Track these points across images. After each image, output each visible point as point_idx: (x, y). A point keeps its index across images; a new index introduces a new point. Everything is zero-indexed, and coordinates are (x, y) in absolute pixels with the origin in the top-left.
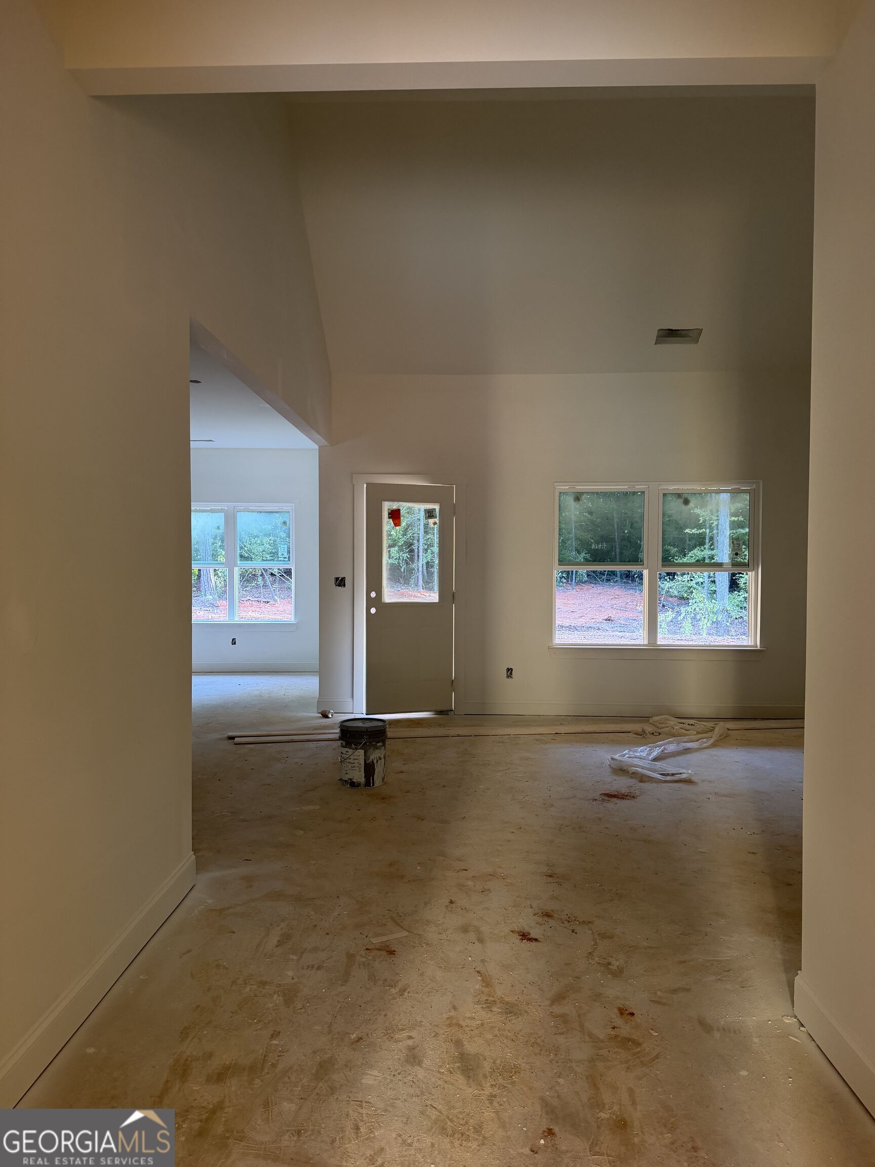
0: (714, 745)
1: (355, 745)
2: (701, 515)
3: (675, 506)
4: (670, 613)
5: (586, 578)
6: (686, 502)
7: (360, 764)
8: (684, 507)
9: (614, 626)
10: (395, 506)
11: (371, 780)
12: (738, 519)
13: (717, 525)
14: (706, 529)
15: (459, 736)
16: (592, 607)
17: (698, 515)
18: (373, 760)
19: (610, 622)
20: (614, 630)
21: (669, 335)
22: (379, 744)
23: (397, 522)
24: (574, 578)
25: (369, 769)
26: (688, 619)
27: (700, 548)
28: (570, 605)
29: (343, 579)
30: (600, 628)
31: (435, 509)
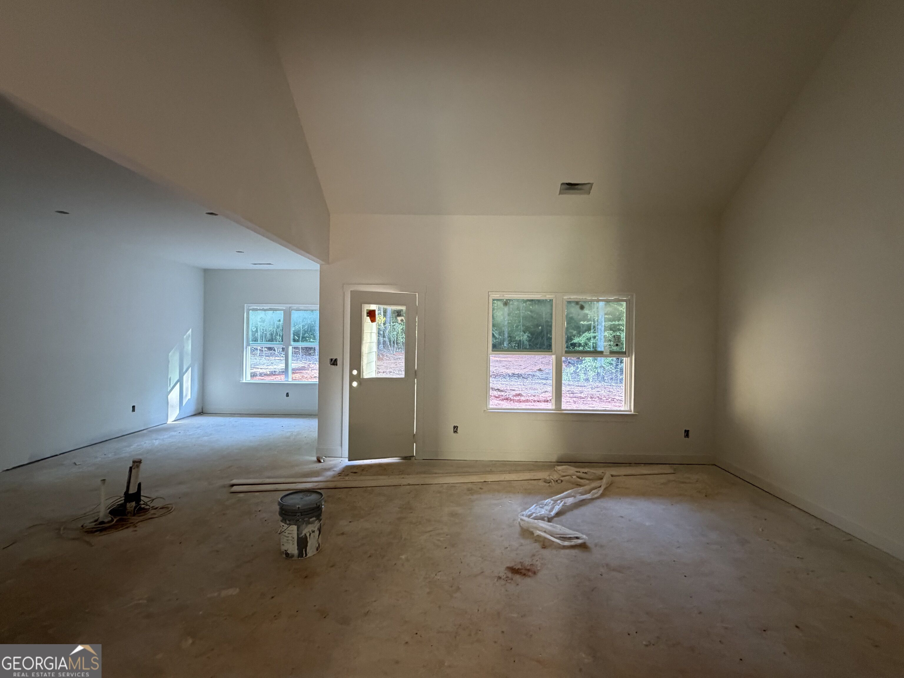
0: (602, 496)
1: (289, 521)
2: (589, 314)
3: (575, 310)
4: (572, 368)
5: (528, 347)
6: (582, 308)
7: (293, 538)
8: (580, 311)
9: (542, 373)
10: (373, 307)
11: (304, 552)
12: (609, 317)
13: (598, 320)
14: (591, 322)
15: (409, 485)
16: (531, 362)
17: (587, 314)
18: (305, 534)
19: (540, 371)
20: (542, 376)
21: (571, 187)
22: (311, 520)
23: (373, 319)
24: (522, 347)
25: (302, 543)
26: (582, 371)
27: (589, 332)
28: (519, 362)
29: (336, 360)
30: (535, 375)
31: (402, 310)
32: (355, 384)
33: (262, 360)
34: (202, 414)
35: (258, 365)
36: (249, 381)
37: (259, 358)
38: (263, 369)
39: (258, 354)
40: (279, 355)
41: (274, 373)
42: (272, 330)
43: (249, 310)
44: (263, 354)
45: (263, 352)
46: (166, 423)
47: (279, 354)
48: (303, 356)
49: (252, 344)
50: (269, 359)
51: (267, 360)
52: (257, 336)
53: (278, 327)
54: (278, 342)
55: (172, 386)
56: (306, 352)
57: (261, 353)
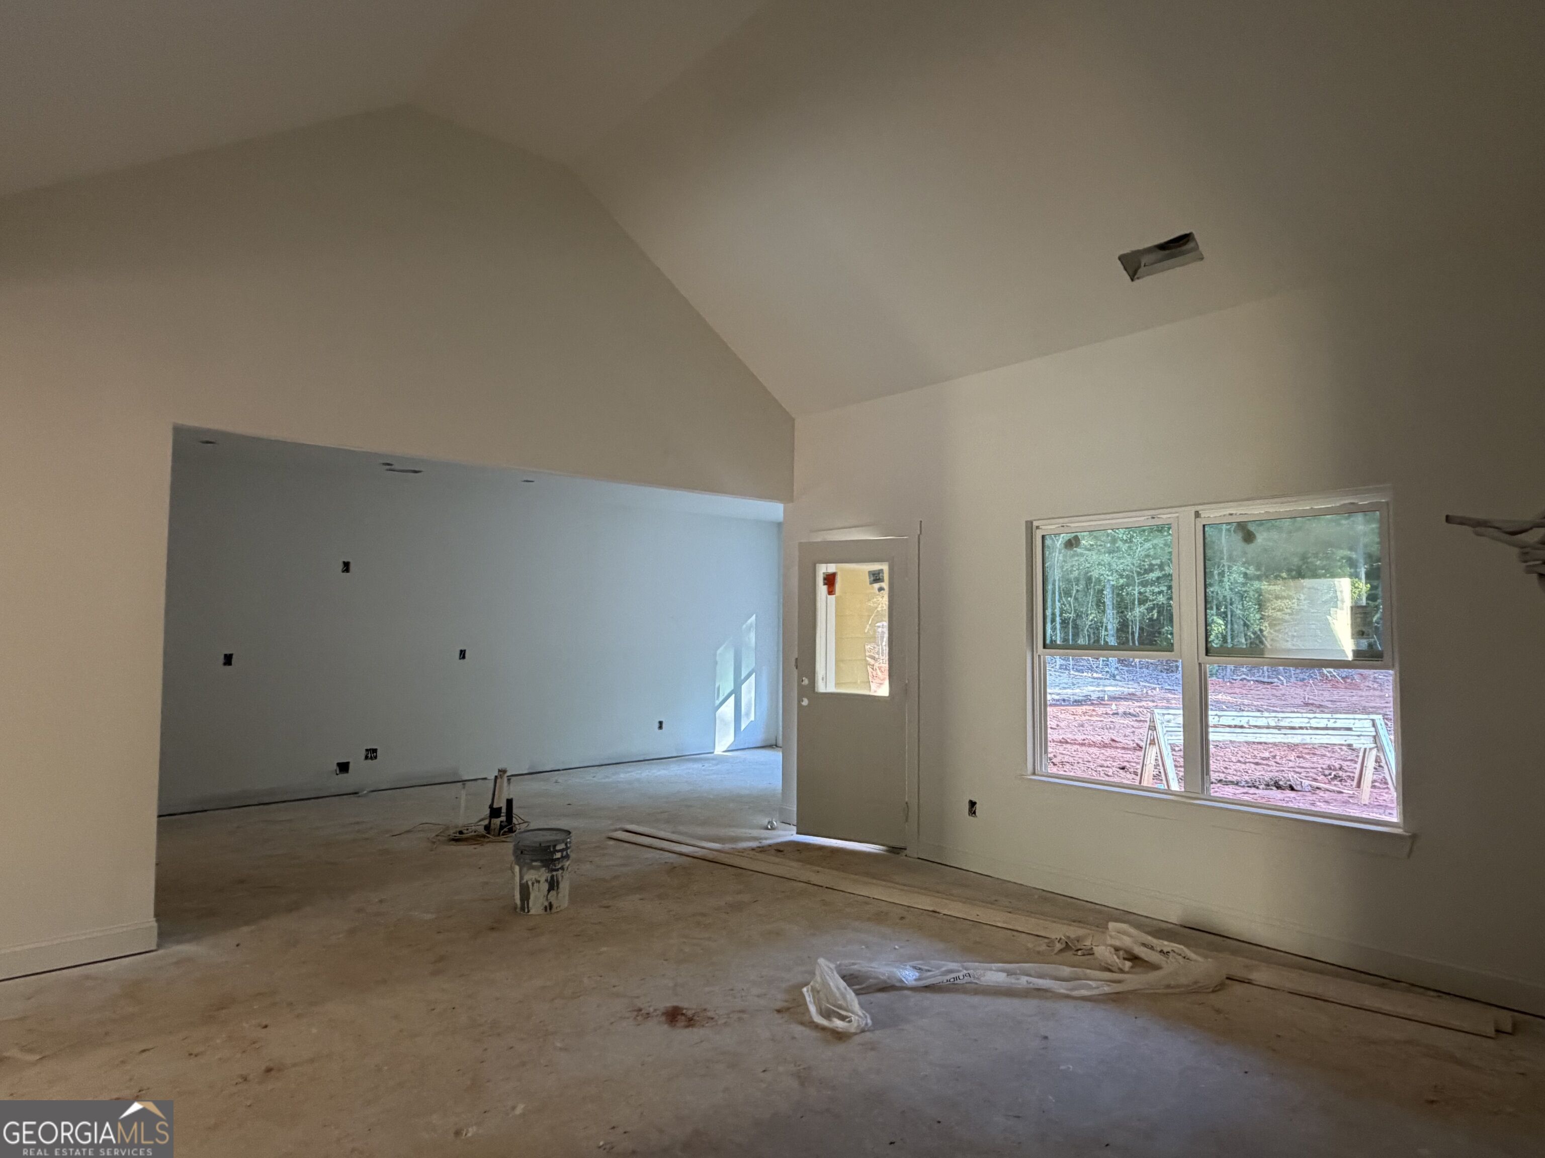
10: (831, 568)
11: (526, 905)
18: (527, 882)
23: (832, 590)
25: (523, 891)
31: (882, 570)
32: (805, 702)
34: (773, 748)
46: (713, 752)
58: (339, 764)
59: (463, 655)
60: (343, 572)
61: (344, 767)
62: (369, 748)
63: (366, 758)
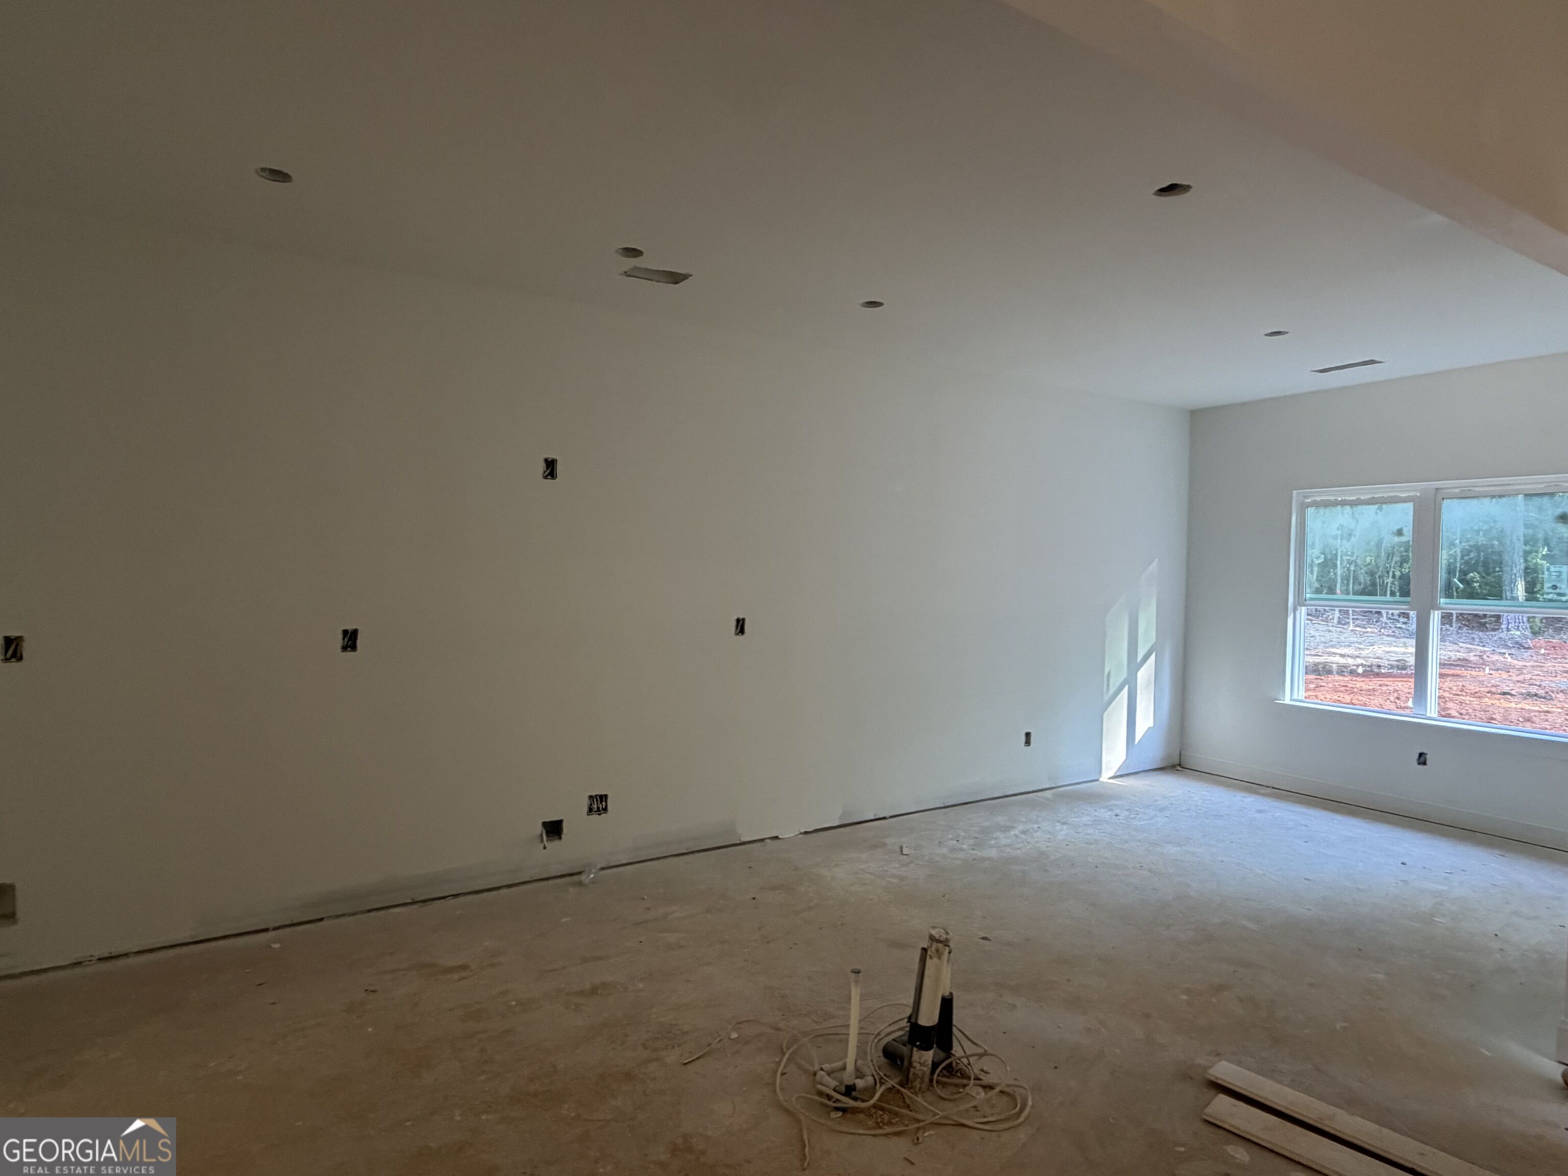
33: (1345, 635)
34: (1177, 770)
35: (1333, 646)
36: (1302, 701)
37: (1339, 630)
38: (1348, 656)
39: (1336, 621)
40: (1390, 625)
41: (1376, 670)
42: (1373, 563)
43: (1303, 507)
44: (1347, 620)
45: (1349, 615)
46: (1097, 780)
47: (1392, 621)
48: (1460, 631)
49: (1311, 599)
50: (1365, 632)
51: (1359, 635)
52: (1333, 576)
53: (1389, 556)
54: (1388, 598)
55: (1112, 691)
56: (1468, 620)
57: (1344, 617)
58: (545, 824)
59: (740, 627)
60: (545, 477)
61: (554, 829)
62: (594, 794)
63: (590, 810)
